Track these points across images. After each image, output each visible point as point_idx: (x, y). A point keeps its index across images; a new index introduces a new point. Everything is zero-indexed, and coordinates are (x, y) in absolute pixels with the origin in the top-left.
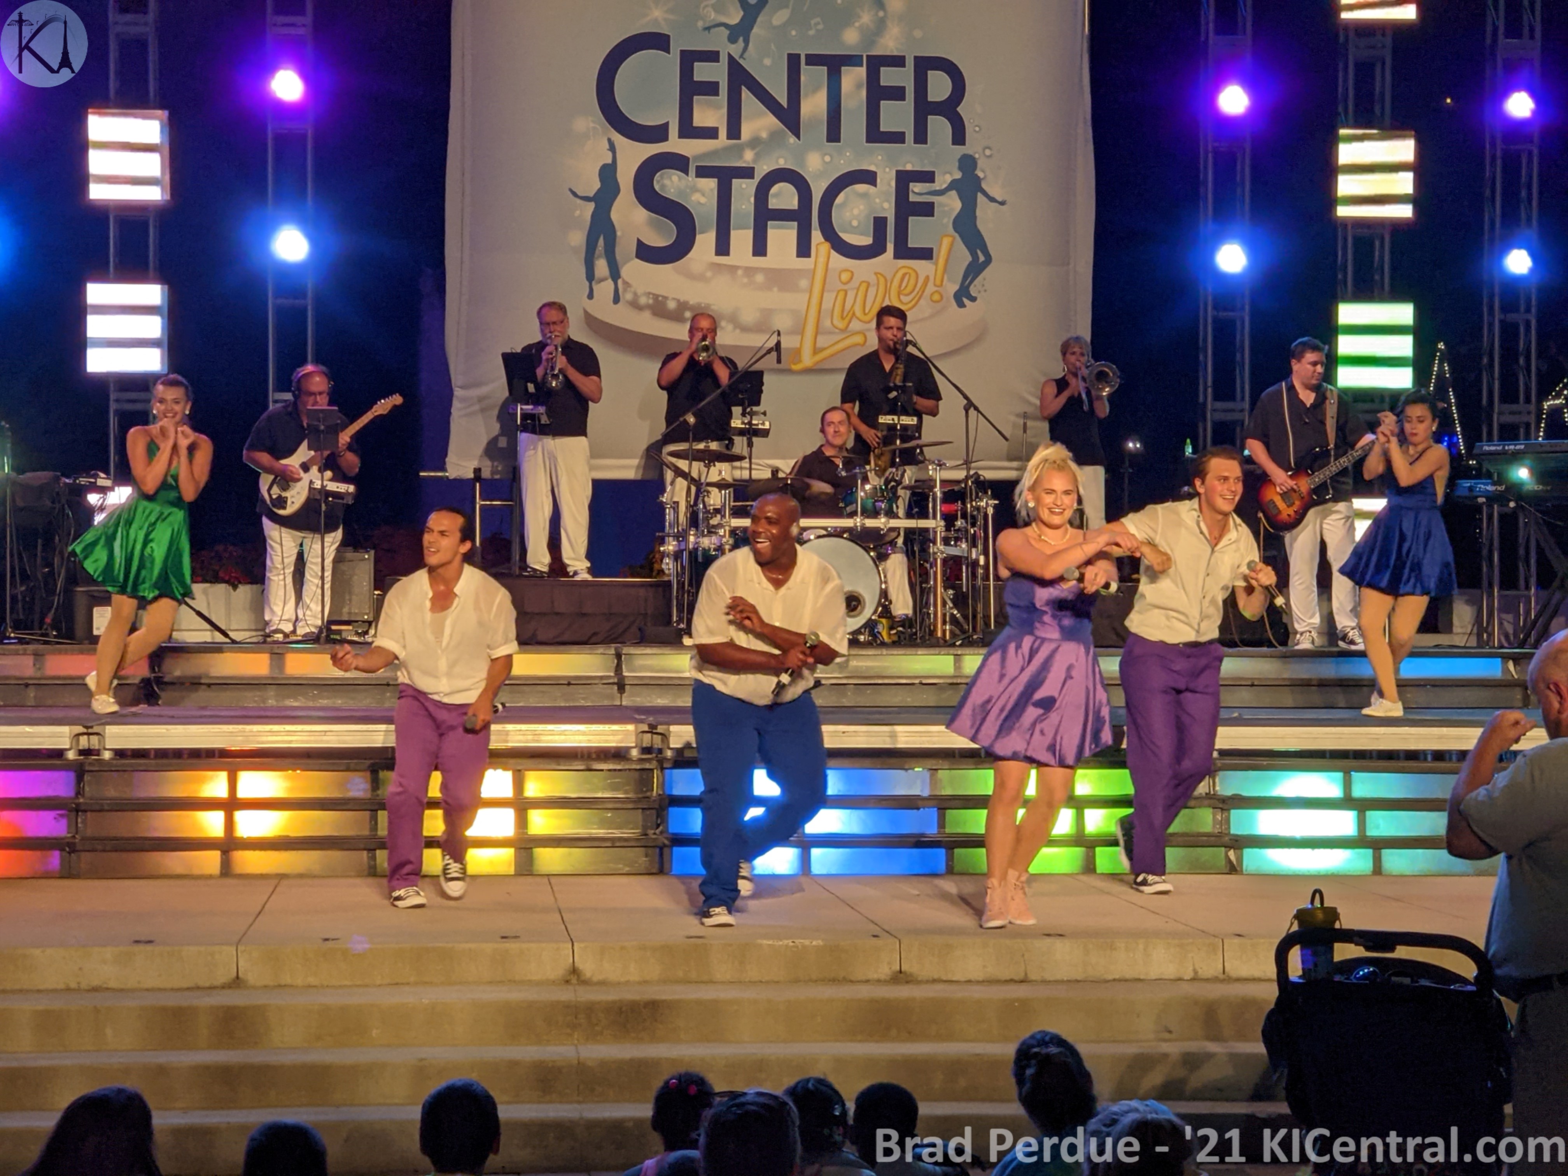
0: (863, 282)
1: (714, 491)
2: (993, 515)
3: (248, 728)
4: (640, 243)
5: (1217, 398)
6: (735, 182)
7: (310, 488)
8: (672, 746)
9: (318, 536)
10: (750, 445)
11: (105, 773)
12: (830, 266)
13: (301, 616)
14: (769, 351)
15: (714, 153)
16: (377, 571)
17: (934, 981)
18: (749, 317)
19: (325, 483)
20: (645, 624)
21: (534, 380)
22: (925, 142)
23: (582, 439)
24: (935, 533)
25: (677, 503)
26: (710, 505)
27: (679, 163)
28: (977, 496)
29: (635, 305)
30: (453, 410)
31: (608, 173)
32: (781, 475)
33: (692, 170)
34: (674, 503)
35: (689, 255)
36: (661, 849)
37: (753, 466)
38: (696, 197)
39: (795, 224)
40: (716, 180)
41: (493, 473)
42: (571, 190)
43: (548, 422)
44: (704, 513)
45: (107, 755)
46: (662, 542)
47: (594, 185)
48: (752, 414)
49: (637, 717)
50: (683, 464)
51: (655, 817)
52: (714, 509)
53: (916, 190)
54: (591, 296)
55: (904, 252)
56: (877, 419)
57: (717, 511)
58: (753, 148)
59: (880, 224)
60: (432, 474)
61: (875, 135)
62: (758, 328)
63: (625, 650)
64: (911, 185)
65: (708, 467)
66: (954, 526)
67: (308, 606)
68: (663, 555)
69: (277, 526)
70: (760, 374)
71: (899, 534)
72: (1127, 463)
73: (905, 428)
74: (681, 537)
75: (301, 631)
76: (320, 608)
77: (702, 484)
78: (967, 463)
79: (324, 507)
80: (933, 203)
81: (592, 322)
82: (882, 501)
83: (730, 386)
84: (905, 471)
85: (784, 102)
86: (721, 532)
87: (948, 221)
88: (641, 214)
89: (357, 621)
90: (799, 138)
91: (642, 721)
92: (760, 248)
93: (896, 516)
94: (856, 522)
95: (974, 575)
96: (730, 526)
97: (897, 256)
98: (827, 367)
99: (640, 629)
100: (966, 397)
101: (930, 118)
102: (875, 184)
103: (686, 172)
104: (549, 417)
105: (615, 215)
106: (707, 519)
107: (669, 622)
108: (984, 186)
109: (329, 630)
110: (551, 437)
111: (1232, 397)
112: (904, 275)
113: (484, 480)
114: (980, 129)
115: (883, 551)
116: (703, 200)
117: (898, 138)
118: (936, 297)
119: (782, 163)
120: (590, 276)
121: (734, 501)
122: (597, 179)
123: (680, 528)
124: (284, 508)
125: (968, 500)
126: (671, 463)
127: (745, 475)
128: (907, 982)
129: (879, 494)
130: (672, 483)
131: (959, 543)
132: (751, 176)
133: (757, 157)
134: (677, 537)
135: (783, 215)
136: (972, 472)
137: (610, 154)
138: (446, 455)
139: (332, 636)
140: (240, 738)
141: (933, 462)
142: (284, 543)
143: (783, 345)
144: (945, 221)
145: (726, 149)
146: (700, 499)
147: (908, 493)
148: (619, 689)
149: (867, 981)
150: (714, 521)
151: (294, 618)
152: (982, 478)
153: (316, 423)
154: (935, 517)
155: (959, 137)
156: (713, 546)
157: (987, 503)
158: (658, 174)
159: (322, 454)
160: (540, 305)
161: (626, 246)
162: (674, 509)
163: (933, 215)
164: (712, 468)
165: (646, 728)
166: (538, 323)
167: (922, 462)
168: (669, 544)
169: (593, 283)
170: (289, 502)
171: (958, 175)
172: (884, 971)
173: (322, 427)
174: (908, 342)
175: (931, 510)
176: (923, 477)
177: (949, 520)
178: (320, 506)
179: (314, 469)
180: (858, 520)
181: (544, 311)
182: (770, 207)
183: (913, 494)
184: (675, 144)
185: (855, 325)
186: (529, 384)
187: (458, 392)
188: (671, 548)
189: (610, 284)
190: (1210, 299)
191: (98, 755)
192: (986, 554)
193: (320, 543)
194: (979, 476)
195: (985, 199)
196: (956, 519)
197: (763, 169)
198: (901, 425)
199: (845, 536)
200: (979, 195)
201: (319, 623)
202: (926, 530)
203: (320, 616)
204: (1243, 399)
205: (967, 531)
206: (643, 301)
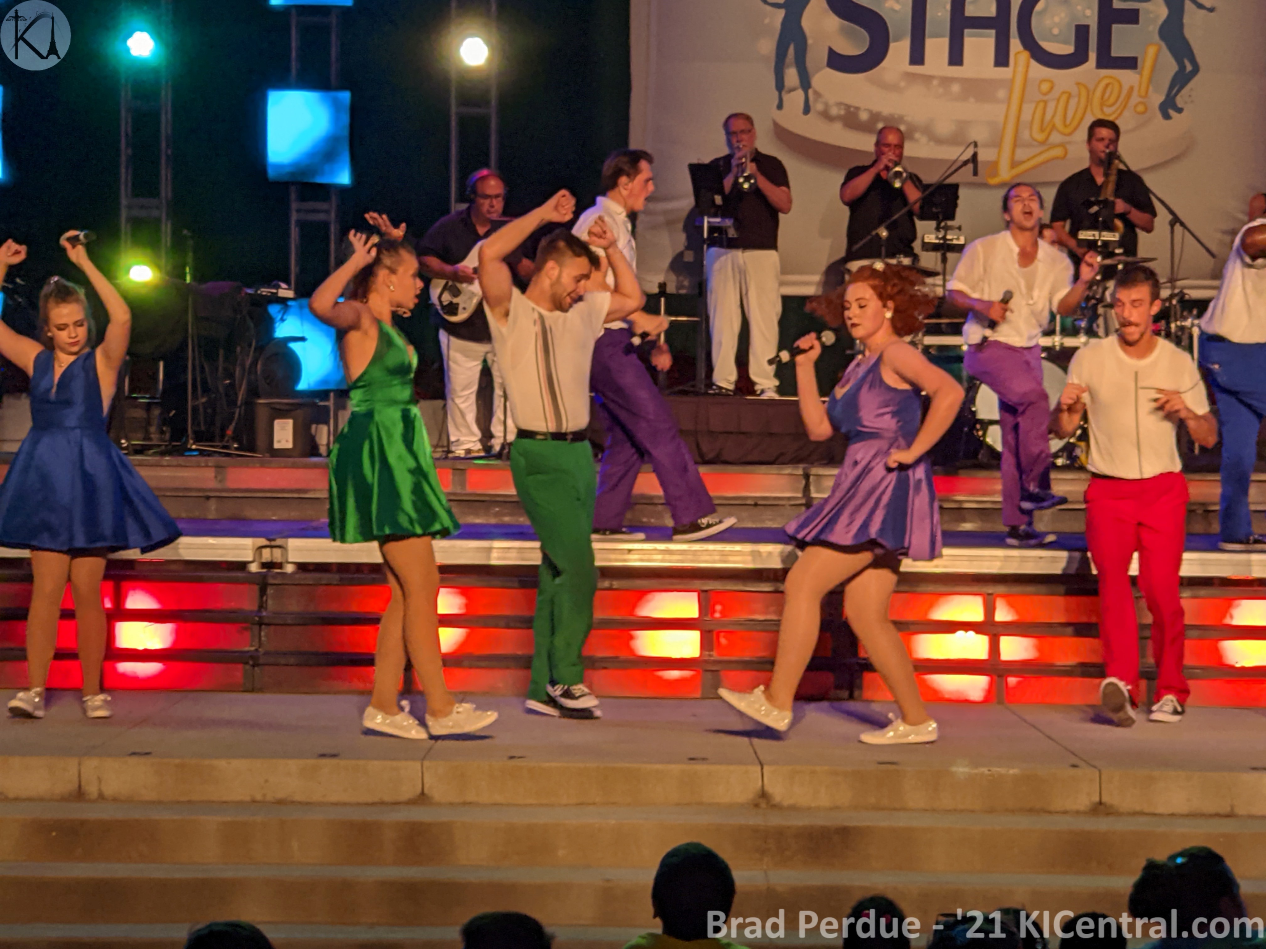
0: (1064, 93)
4: (831, 51)
10: (944, 260)
12: (1029, 76)
14: (965, 163)
17: (1135, 814)
21: (721, 192)
23: (772, 253)
29: (826, 115)
35: (882, 65)
36: (851, 674)
38: (890, 4)
39: (993, 32)
41: (678, 288)
45: (290, 569)
48: (947, 229)
54: (780, 106)
55: (1107, 61)
56: (1079, 234)
59: (1082, 32)
62: (953, 140)
63: (814, 471)
70: (955, 187)
73: (1106, 244)
78: (1173, 282)
81: (782, 134)
82: (1081, 320)
88: (833, 22)
92: (956, 57)
94: (1057, 341)
97: (1100, 65)
100: (1171, 212)
104: (738, 230)
105: (805, 23)
110: (738, 252)
112: (1107, 85)
113: (670, 294)
116: (897, 6)
118: (1141, 108)
120: (780, 85)
128: (1108, 814)
135: (980, 23)
136: (1176, 291)
143: (980, 158)
149: (1065, 812)
152: (1187, 296)
157: (1192, 323)
160: (727, 116)
161: (817, 54)
163: (1137, 23)
169: (783, 93)
172: (1083, 801)
181: (732, 121)
182: (967, 14)
185: (1055, 138)
189: (800, 93)
191: (281, 568)
194: (1184, 295)
195: (1193, 5)
198: (1102, 241)
200: (1188, 2)
206: (834, 111)
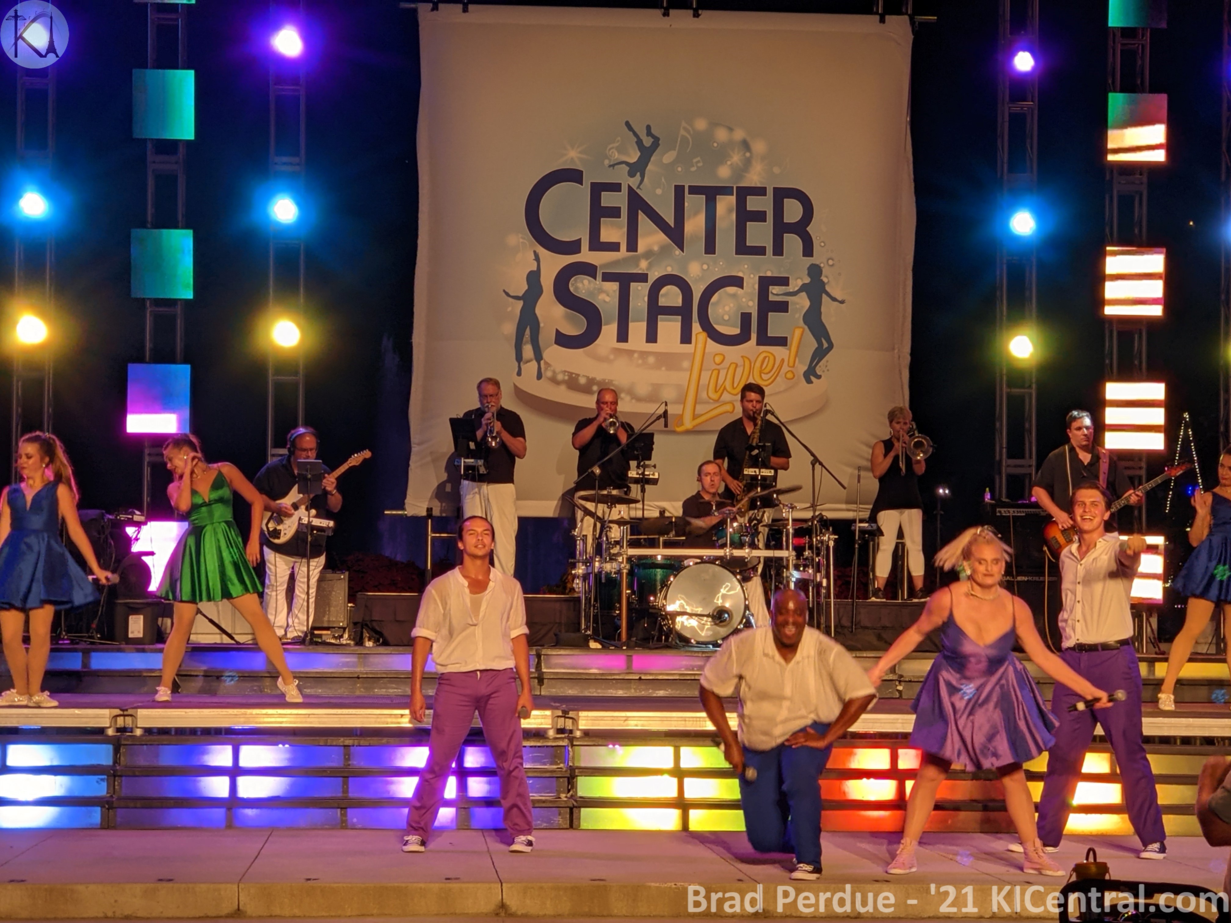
0: (731, 364)
1: (615, 527)
2: (833, 547)
3: (249, 711)
4: (558, 332)
5: (1010, 456)
6: (633, 285)
7: (299, 523)
8: (580, 727)
9: (304, 560)
10: (643, 490)
11: (136, 747)
12: (707, 351)
13: (290, 623)
14: (659, 418)
15: (616, 263)
16: (350, 588)
17: (786, 917)
18: (642, 390)
19: (311, 519)
20: (560, 631)
21: (474, 439)
22: (782, 254)
23: (511, 485)
24: (788, 561)
25: (586, 536)
26: (612, 538)
27: (589, 270)
28: (821, 532)
29: (554, 380)
30: (411, 463)
31: (534, 278)
32: (667, 514)
33: (599, 276)
34: (583, 536)
35: (596, 342)
36: (571, 809)
37: (645, 507)
38: (602, 297)
39: (680, 317)
40: (618, 283)
41: (441, 512)
42: (504, 291)
43: (485, 472)
44: (607, 544)
45: (138, 732)
46: (574, 566)
47: (522, 287)
48: (645, 467)
49: (553, 704)
50: (590, 506)
51: (566, 784)
52: (615, 541)
53: (775, 292)
54: (519, 374)
55: (764, 340)
56: (743, 472)
57: (617, 543)
58: (647, 259)
59: (746, 318)
60: (394, 512)
61: (742, 248)
62: (651, 398)
63: (544, 652)
64: (771, 287)
65: (610, 508)
66: (803, 555)
67: (297, 616)
68: (575, 577)
69: (273, 553)
70: (652, 435)
71: (759, 562)
72: (939, 506)
73: (764, 478)
74: (589, 562)
75: (290, 635)
76: (305, 617)
77: (605, 521)
78: (813, 506)
79: (309, 539)
80: (788, 302)
81: (520, 394)
82: (747, 536)
83: (627, 445)
84: (764, 512)
85: (671, 223)
86: (620, 559)
87: (799, 316)
88: (559, 310)
89: (334, 628)
90: (683, 251)
91: (557, 708)
92: (652, 337)
93: (757, 548)
94: (726, 552)
95: (818, 593)
96: (627, 554)
97: (759, 343)
98: (702, 429)
99: (556, 635)
100: (813, 454)
101: (786, 235)
102: (742, 287)
103: (595, 278)
104: (486, 468)
105: (538, 311)
106: (608, 549)
107: (579, 629)
108: (827, 288)
109: (312, 634)
110: (486, 484)
111: (1023, 457)
112: (765, 358)
113: (435, 517)
114: (825, 245)
115: (746, 574)
116: (607, 299)
117: (760, 251)
118: (789, 375)
119: (669, 270)
120: (519, 358)
121: (631, 535)
122: (525, 283)
123: (588, 556)
124: (279, 538)
125: (814, 535)
126: (581, 505)
127: (639, 514)
128: (765, 918)
129: (744, 530)
130: (582, 521)
131: (807, 569)
132: (647, 282)
133: (650, 266)
134: (585, 563)
135: (670, 311)
136: (817, 513)
137: (535, 263)
138: (405, 497)
139: (315, 639)
140: (242, 720)
141: (787, 506)
142: (277, 565)
143: (669, 412)
144: (797, 316)
145: (625, 260)
146: (604, 533)
147: (767, 529)
148: (539, 682)
149: (733, 916)
150: (615, 551)
151: (285, 625)
152: (825, 517)
153: (304, 473)
154: (787, 549)
155: (808, 251)
156: (614, 570)
157: (829, 538)
158: (573, 279)
159: (309, 496)
160: (480, 379)
161: (547, 335)
162: (583, 540)
163: (787, 312)
164: (614, 509)
165: (560, 713)
166: (477, 395)
167: (777, 505)
168: (579, 569)
169: (522, 363)
170: (282, 534)
171: (807, 280)
173: (309, 476)
174: (767, 412)
175: (784, 543)
176: (778, 517)
177: (799, 550)
178: (307, 538)
179: (303, 508)
180: (728, 550)
181: (483, 385)
182: (660, 304)
183: (770, 530)
184: (586, 256)
185: (726, 397)
186: (471, 443)
187: (415, 449)
188: (580, 571)
189: (534, 364)
190: (1005, 378)
191: (132, 732)
192: (828, 577)
193: (306, 566)
194: (823, 516)
195: (828, 299)
196: (805, 550)
197: (654, 276)
198: (762, 476)
199: (717, 563)
200: (824, 296)
201: (305, 629)
202: (781, 559)
203: (305, 623)
204: (1031, 457)
205: (813, 560)
206: (560, 377)
